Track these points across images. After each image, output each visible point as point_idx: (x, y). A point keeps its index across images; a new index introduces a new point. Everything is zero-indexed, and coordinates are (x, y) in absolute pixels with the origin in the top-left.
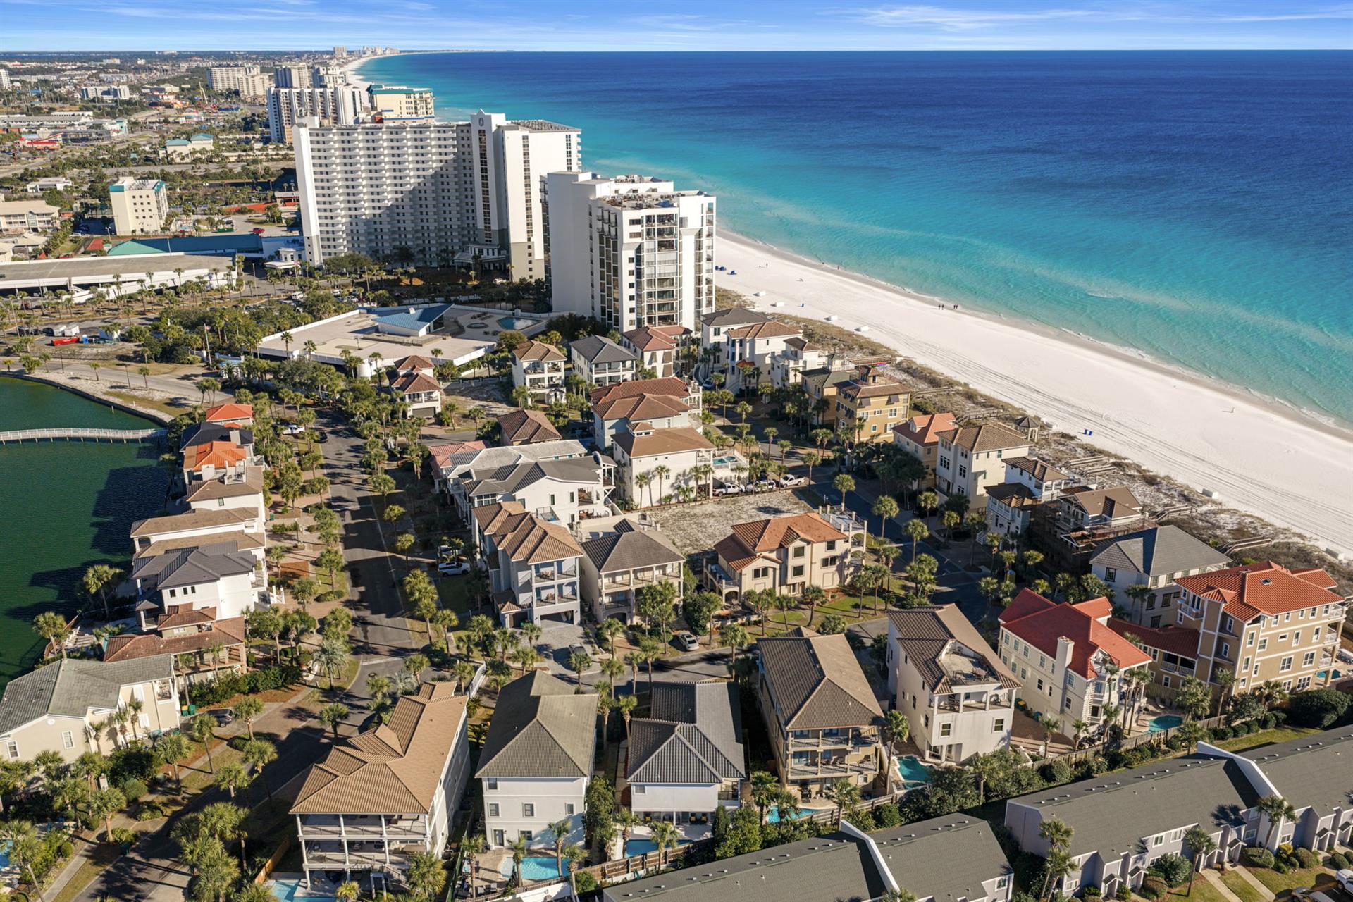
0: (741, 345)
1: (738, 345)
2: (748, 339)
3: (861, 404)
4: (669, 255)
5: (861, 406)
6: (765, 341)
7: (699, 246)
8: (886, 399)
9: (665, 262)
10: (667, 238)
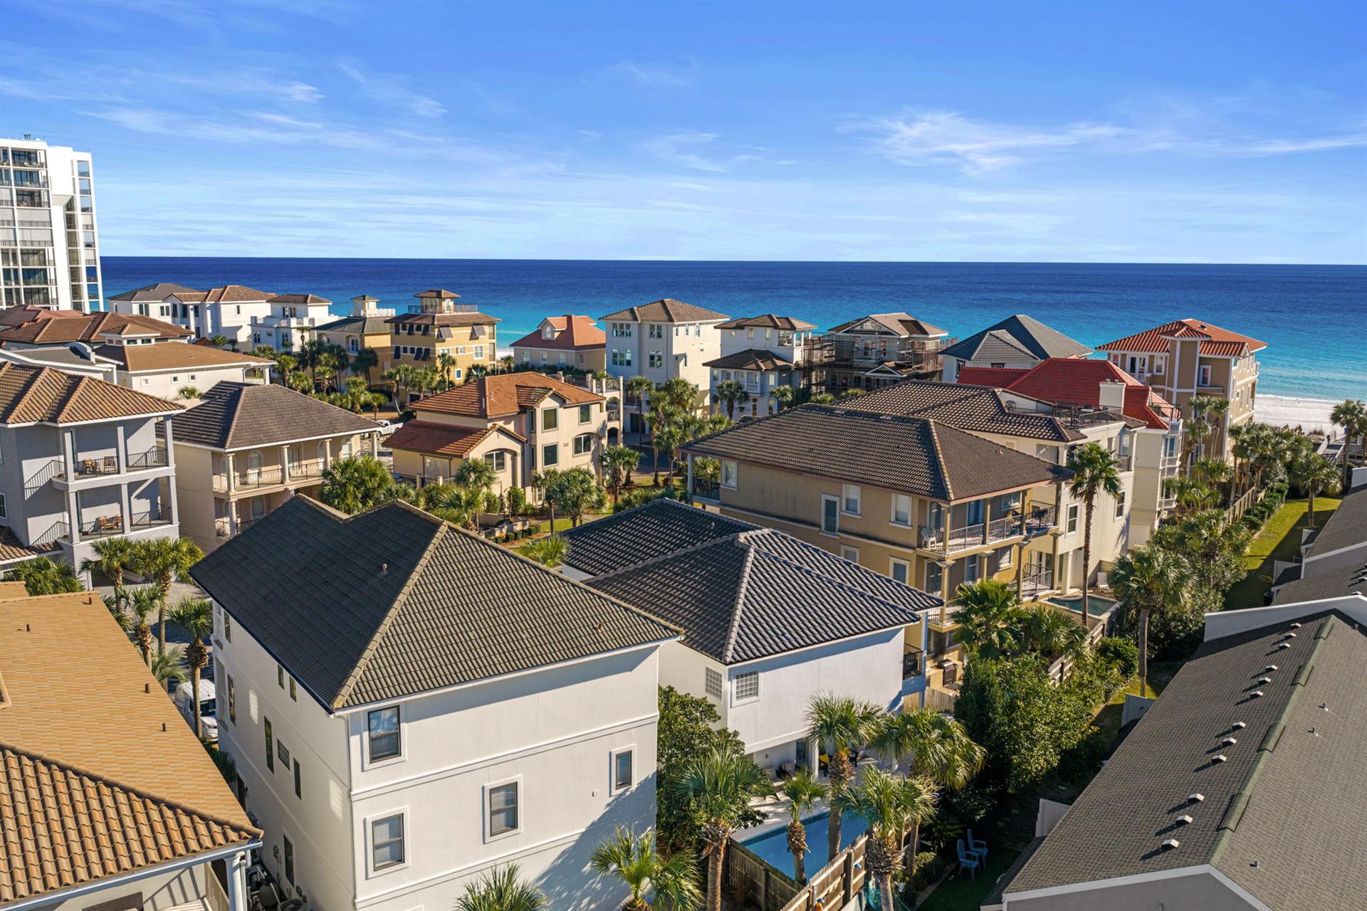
0: (197, 314)
1: (192, 314)
2: (208, 303)
3: (440, 335)
4: (36, 214)
5: (441, 339)
6: (234, 307)
7: (70, 221)
8: (468, 330)
9: (31, 223)
10: (29, 187)
